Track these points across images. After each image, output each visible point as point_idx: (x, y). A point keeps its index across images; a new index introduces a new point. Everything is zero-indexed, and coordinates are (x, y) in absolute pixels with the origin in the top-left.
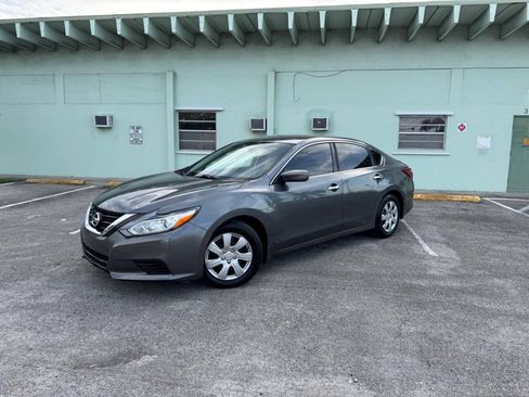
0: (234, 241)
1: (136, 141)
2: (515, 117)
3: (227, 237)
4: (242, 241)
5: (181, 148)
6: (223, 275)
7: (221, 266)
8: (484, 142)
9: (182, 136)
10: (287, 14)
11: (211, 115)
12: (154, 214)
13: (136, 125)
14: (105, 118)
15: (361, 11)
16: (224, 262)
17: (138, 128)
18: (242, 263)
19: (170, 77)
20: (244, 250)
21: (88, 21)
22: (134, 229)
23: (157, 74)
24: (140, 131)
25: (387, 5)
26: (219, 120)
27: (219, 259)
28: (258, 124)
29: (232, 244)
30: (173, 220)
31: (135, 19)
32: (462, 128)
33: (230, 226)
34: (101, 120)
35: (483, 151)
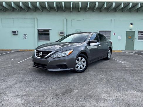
0: (81, 59)
1: (25, 38)
2: (127, 31)
3: (80, 58)
4: (83, 59)
5: (39, 40)
6: (78, 69)
7: (78, 66)
8: (120, 38)
9: (39, 36)
10: (71, 3)
11: (48, 31)
12: (61, 51)
13: (25, 33)
14: (16, 31)
15: (90, 3)
16: (79, 65)
17: (26, 34)
18: (83, 65)
19: (36, 20)
20: (84, 62)
21: (11, 2)
22: (55, 56)
23: (31, 19)
24: (26, 35)
25: (97, 2)
26: (50, 32)
27: (78, 65)
28: (62, 33)
29: (81, 60)
30: (68, 53)
31: (26, 2)
32: (114, 34)
33: (81, 55)
34: (14, 32)
35: (119, 40)
